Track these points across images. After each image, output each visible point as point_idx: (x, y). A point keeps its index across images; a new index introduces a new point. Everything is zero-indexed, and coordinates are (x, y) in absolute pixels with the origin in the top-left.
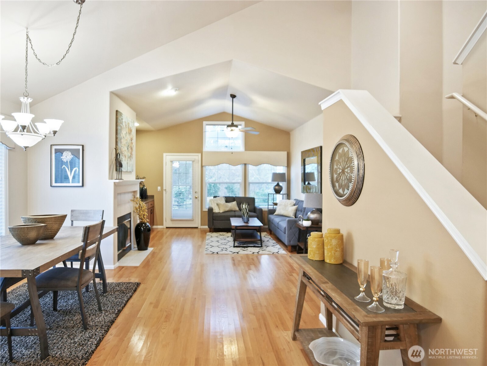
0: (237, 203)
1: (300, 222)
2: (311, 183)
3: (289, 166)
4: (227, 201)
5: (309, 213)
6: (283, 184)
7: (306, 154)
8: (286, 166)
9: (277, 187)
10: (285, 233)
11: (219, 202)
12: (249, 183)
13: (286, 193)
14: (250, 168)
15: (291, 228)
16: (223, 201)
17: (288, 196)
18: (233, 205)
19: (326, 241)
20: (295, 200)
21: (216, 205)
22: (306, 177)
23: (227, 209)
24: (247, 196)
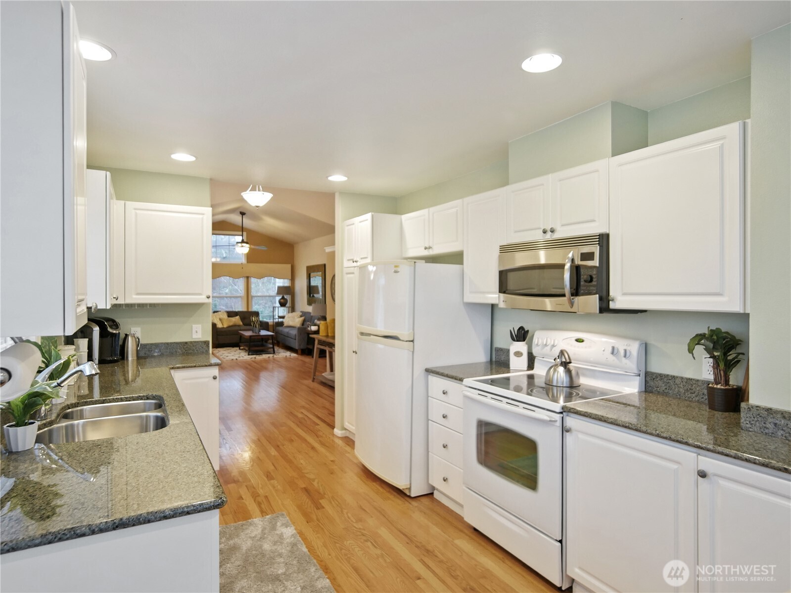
0: (240, 318)
1: (309, 329)
2: (315, 295)
3: (293, 279)
4: (229, 316)
5: (316, 320)
6: (288, 297)
7: (311, 270)
8: (290, 278)
9: (282, 300)
10: (295, 339)
11: (221, 317)
12: (252, 297)
13: (290, 306)
14: (253, 280)
15: (301, 334)
16: (225, 316)
17: (293, 309)
18: (237, 320)
19: (329, 324)
20: (301, 312)
21: (218, 320)
22: (311, 290)
23: (231, 324)
24: (250, 310)
